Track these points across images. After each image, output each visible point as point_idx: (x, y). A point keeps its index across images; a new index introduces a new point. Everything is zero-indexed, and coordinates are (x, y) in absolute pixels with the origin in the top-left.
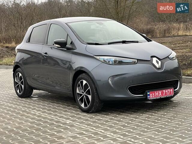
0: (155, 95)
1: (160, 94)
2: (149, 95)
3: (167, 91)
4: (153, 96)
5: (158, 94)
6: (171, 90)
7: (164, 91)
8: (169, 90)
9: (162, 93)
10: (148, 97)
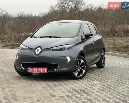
0: (32, 70)
1: (36, 70)
2: (29, 69)
3: (41, 69)
4: (31, 70)
5: (34, 70)
6: (45, 69)
7: (39, 69)
8: (43, 69)
9: (38, 70)
10: (28, 71)
